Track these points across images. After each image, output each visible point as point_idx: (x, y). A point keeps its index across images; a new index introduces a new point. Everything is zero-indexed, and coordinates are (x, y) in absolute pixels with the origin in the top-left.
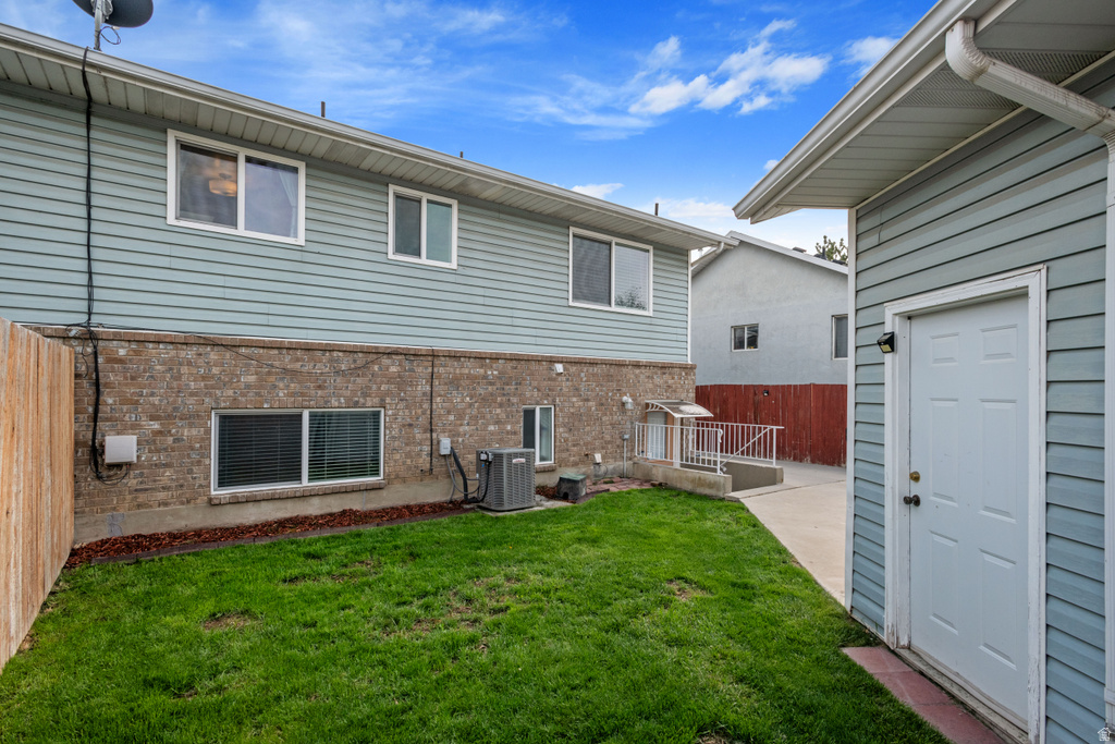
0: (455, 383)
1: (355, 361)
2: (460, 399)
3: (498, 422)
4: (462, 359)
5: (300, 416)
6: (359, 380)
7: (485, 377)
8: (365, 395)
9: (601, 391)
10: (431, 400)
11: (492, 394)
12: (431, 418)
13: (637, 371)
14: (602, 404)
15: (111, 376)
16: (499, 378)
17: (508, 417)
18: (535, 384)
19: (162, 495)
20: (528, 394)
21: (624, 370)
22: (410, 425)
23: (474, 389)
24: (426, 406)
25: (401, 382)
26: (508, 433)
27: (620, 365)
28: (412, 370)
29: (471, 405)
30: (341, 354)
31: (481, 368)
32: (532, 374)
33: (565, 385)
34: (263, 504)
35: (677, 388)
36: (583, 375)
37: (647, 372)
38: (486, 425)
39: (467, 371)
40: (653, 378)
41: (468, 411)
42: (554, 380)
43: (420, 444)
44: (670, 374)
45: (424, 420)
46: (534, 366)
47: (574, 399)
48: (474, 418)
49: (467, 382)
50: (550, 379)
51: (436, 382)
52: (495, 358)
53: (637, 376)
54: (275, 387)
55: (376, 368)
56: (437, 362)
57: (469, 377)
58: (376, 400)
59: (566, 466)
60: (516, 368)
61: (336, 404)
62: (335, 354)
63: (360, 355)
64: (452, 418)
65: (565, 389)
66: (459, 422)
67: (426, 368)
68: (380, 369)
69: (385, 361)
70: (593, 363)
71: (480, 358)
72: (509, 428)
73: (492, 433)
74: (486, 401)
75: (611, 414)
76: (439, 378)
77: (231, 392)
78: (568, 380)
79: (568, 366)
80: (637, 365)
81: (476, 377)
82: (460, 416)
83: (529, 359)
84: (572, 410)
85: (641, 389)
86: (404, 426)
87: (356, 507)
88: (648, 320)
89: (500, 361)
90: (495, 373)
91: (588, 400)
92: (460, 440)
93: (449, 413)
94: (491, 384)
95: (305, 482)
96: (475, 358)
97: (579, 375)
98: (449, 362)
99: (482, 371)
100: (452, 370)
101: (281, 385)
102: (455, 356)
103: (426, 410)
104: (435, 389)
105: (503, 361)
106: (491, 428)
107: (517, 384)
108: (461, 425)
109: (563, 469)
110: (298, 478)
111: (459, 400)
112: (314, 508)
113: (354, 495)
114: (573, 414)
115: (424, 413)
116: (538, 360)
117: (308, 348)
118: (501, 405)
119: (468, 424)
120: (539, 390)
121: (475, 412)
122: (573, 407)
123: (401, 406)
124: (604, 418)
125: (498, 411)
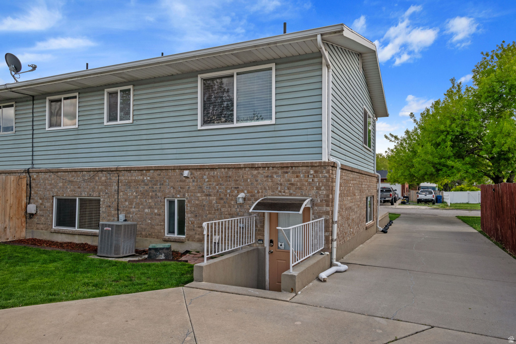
0: (128, 184)
1: (90, 175)
2: (132, 193)
3: (150, 207)
4: (132, 171)
5: (76, 200)
6: (91, 184)
7: (143, 181)
8: (93, 191)
9: (220, 188)
10: (118, 194)
11: (147, 191)
12: (118, 203)
13: (255, 172)
14: (222, 199)
15: (33, 185)
16: (151, 181)
17: (155, 205)
18: (172, 184)
19: (42, 226)
20: (167, 191)
21: (241, 172)
22: (110, 206)
23: (138, 188)
24: (116, 197)
25: (107, 184)
26: (155, 214)
27: (238, 168)
28: (110, 179)
29: (136, 197)
30: (85, 173)
31: (141, 176)
32: (170, 178)
33: (192, 185)
34: (63, 235)
35: (303, 185)
36: (205, 177)
37: (266, 172)
38: (144, 209)
39: (134, 178)
40: (272, 177)
41: (135, 200)
42: (184, 181)
43: (113, 216)
44: (293, 173)
45: (115, 204)
46: (171, 173)
47: (199, 195)
48: (138, 204)
49: (135, 184)
50: (181, 181)
51: (120, 184)
52: (148, 169)
53: (256, 176)
54: (67, 187)
55: (97, 178)
56: (120, 174)
57: (135, 181)
58: (97, 193)
59: (193, 241)
60: (160, 175)
61: (84, 195)
62: (84, 173)
63: (92, 172)
64: (127, 203)
65: (192, 188)
66: (130, 206)
67: (116, 177)
68: (98, 178)
69: (100, 174)
70: (212, 168)
71: (140, 170)
72: (156, 211)
73: (147, 214)
74: (144, 194)
75: (230, 207)
76: (121, 182)
77: (56, 190)
78: (193, 181)
79: (194, 171)
80: (253, 167)
81: (138, 181)
82: (131, 204)
83: (167, 169)
84: (197, 202)
85: (259, 187)
86: (107, 206)
87: (89, 243)
88: (272, 128)
89: (151, 171)
90: (148, 178)
91: (210, 195)
92: (131, 216)
93: (126, 201)
94: (146, 185)
95: (76, 229)
96: (138, 170)
97: (202, 178)
98: (126, 173)
99: (142, 177)
100: (127, 178)
101: (69, 187)
102: (129, 170)
103: (116, 199)
104: (120, 188)
105: (153, 171)
106: (146, 210)
107: (160, 184)
108: (131, 208)
109: (190, 242)
110: (74, 226)
111: (130, 194)
112: (77, 240)
113: (89, 237)
114: (197, 204)
115: (115, 201)
116: (174, 169)
117: (75, 171)
118: (152, 198)
119: (135, 208)
120: (174, 188)
121: (138, 201)
122: (198, 200)
123: (106, 196)
124: (223, 210)
125: (150, 201)
